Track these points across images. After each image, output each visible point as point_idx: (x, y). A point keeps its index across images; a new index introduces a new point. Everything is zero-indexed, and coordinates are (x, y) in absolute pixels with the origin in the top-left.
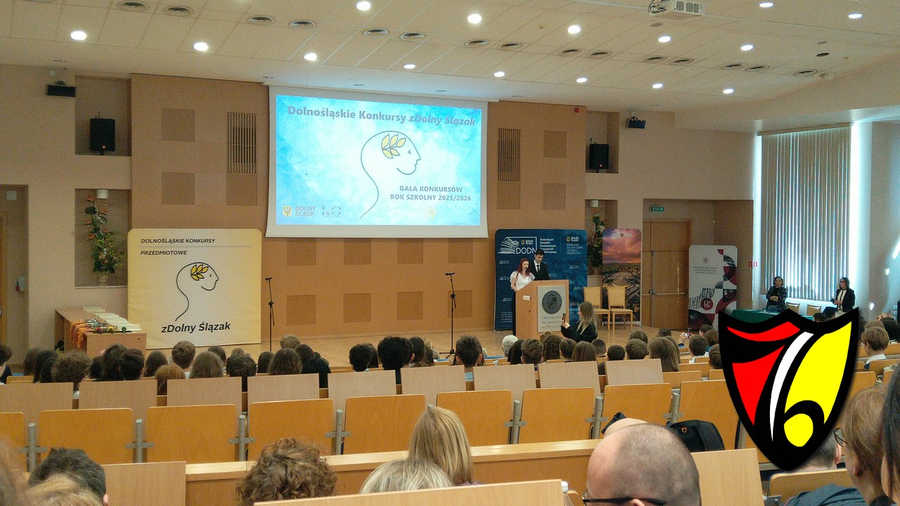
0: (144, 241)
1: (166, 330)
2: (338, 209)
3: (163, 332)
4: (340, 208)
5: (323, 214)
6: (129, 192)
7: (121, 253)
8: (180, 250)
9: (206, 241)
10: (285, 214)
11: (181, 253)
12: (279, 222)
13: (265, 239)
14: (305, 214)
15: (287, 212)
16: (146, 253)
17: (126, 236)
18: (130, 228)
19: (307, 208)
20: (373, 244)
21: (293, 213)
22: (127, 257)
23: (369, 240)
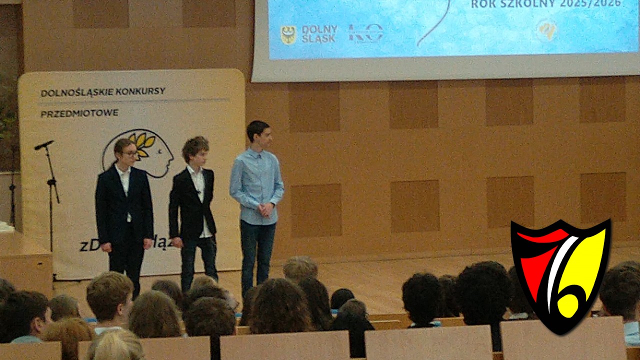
0: (45, 93)
1: (88, 247)
2: (377, 29)
3: (82, 250)
4: (380, 27)
5: (351, 38)
6: (18, 8)
7: (9, 116)
8: (105, 107)
9: (150, 91)
10: (284, 40)
11: (108, 113)
12: (273, 56)
13: (252, 87)
14: (318, 39)
15: (288, 36)
16: (49, 114)
17: (15, 86)
18: (21, 71)
19: (322, 29)
20: (442, 91)
21: (297, 38)
22: (17, 123)
23: (433, 84)
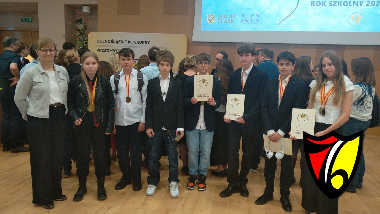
2: (256, 17)
9: (143, 42)
14: (225, 21)
15: (211, 20)
16: (100, 50)
19: (228, 16)
